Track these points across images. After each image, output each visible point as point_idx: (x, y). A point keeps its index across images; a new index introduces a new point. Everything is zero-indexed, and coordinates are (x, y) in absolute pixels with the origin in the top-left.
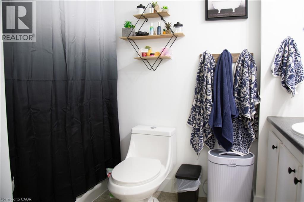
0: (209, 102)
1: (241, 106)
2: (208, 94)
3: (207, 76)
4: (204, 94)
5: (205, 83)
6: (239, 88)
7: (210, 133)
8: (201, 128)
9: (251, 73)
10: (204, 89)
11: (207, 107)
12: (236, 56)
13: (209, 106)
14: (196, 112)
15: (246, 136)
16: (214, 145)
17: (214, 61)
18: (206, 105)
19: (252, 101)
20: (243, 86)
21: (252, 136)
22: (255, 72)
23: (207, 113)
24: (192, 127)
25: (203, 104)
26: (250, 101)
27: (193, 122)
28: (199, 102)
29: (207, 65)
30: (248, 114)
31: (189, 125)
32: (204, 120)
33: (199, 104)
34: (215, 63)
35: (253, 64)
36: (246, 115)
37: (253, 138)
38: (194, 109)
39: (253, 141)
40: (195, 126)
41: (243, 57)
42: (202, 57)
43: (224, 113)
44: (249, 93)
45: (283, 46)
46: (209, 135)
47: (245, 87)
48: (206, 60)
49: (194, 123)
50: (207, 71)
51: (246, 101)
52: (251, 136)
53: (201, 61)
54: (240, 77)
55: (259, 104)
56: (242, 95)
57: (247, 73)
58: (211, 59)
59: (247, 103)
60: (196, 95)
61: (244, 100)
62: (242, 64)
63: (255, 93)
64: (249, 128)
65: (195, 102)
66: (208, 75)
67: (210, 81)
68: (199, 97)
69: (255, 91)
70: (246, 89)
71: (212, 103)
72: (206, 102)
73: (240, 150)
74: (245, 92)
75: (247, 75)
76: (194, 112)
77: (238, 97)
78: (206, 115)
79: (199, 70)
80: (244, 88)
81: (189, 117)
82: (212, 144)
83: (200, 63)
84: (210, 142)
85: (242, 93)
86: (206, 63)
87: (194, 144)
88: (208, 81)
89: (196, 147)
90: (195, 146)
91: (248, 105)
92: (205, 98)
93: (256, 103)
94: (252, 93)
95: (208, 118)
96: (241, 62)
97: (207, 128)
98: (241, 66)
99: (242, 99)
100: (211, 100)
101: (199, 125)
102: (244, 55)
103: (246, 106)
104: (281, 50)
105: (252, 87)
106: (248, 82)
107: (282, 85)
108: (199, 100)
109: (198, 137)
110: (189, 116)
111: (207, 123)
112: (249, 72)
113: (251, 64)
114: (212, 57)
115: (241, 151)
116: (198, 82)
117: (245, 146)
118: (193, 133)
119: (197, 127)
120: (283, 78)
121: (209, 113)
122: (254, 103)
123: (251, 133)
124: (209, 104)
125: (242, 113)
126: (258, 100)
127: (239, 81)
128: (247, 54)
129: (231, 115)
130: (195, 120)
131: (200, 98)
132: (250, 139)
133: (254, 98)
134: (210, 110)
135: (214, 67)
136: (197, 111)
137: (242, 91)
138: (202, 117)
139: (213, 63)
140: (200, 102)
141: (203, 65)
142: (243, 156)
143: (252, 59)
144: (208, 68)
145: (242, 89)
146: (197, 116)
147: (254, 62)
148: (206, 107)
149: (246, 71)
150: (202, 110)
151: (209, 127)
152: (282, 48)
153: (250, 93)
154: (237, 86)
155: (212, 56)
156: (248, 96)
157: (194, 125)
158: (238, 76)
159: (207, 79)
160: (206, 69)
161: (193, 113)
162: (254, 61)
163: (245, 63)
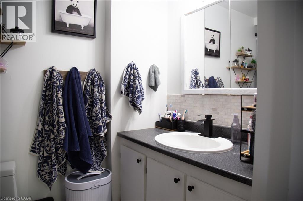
0: (62, 125)
1: (93, 125)
2: (61, 116)
3: (57, 96)
4: (55, 116)
5: (55, 103)
6: (89, 107)
7: (64, 159)
8: (53, 155)
9: (101, 92)
10: (54, 111)
11: (61, 131)
12: (84, 74)
13: (62, 130)
14: (43, 137)
15: (98, 154)
16: (66, 170)
17: (62, 78)
18: (58, 129)
19: (104, 119)
20: (95, 105)
21: (105, 153)
22: (104, 92)
23: (60, 138)
24: (38, 155)
25: (54, 128)
26: (102, 120)
27: (40, 150)
28: (46, 125)
29: (57, 84)
30: (102, 132)
31: (34, 154)
32: (56, 145)
33: (47, 128)
34: (63, 81)
35: (102, 84)
36: (100, 133)
37: (105, 154)
38: (39, 134)
39: (105, 157)
40: (43, 154)
41: (92, 76)
42: (48, 73)
43: (81, 135)
44: (100, 112)
45: (129, 70)
46: (63, 161)
47: (97, 106)
48: (55, 77)
49: (42, 151)
50: (57, 89)
51: (99, 120)
52: (103, 153)
53: (48, 77)
54: (90, 96)
55: (110, 122)
56: (94, 114)
57: (97, 92)
58: (59, 76)
59: (100, 122)
60: (42, 118)
61: (96, 119)
62: (91, 83)
63: (105, 111)
64: (102, 146)
65: (41, 126)
66: (58, 94)
67: (61, 102)
68: (47, 119)
69: (105, 110)
70: (97, 108)
71: (66, 126)
72: (58, 125)
73: (95, 169)
74: (96, 111)
75: (98, 94)
76: (40, 137)
77: (88, 116)
78: (59, 140)
79: (44, 88)
80: (95, 108)
81: (33, 145)
82: (64, 170)
83: (46, 80)
84: (62, 167)
85: (94, 112)
86: (55, 80)
87: (43, 175)
88: (58, 101)
89: (46, 178)
90: (43, 177)
91: (101, 124)
92: (56, 120)
93: (108, 121)
94: (103, 112)
95: (61, 143)
96: (90, 81)
97: (60, 154)
98: (91, 85)
99: (94, 118)
100: (65, 123)
101: (48, 152)
102: (92, 74)
103: (100, 125)
104: (128, 73)
105: (103, 106)
106: (99, 101)
107: (130, 104)
108: (47, 123)
109: (47, 165)
110: (32, 143)
111: (59, 148)
112: (99, 91)
113: (100, 83)
114: (59, 74)
115: (97, 170)
116: (44, 102)
117: (97, 163)
118: (41, 162)
119: (46, 154)
120: (131, 98)
121: (63, 137)
122: (105, 121)
123: (103, 150)
124: (62, 127)
125: (95, 132)
126: (109, 118)
127: (89, 100)
128: (95, 73)
129: (87, 136)
130: (43, 147)
131: (48, 121)
132: (102, 156)
133: (105, 117)
134: (64, 133)
135: (62, 85)
136: (45, 136)
137: (94, 110)
138: (53, 142)
139: (61, 80)
140: (48, 125)
141: (49, 82)
142: (100, 174)
143: (100, 79)
144: (57, 87)
145: (94, 108)
146: (46, 141)
147: (103, 82)
148: (58, 131)
149: (96, 91)
150: (52, 134)
151: (62, 152)
152: (129, 71)
153: (102, 112)
154: (88, 105)
155: (59, 72)
156: (100, 115)
157: (41, 153)
158: (88, 95)
159: (57, 98)
160: (56, 87)
161: (38, 139)
162: (102, 80)
163: (95, 82)
